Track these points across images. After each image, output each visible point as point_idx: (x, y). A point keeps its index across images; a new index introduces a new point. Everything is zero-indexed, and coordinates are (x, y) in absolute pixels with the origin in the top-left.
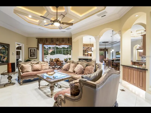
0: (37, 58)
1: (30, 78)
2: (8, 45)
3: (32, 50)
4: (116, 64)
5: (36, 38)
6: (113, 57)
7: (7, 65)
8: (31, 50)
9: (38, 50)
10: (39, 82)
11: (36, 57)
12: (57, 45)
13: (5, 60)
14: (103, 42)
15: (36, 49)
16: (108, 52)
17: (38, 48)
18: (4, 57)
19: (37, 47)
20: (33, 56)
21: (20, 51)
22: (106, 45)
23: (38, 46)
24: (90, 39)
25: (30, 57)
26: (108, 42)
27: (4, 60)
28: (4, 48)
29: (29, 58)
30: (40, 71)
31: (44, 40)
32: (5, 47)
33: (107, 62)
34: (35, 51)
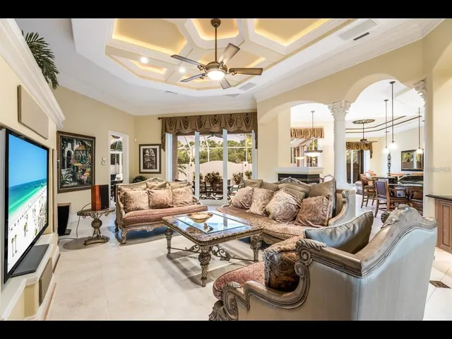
0: (160, 173)
1: (144, 228)
2: (92, 140)
3: (147, 151)
4: (405, 191)
5: (159, 119)
6: (389, 168)
7: (90, 190)
8: (144, 150)
9: (162, 150)
10: (169, 240)
11: (158, 170)
12: (212, 133)
13: (85, 177)
14: (355, 122)
15: (158, 147)
16: (371, 152)
17: (163, 146)
18: (84, 171)
19: (160, 143)
20: (151, 168)
21: (118, 155)
22: (365, 130)
23: (163, 138)
24: (313, 112)
25: (142, 170)
26: (374, 121)
27: (83, 177)
28: (83, 148)
29: (140, 173)
30: (169, 207)
31: (178, 123)
32: (85, 145)
33: (370, 184)
34: (156, 153)
